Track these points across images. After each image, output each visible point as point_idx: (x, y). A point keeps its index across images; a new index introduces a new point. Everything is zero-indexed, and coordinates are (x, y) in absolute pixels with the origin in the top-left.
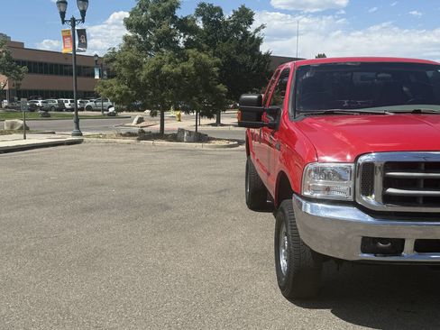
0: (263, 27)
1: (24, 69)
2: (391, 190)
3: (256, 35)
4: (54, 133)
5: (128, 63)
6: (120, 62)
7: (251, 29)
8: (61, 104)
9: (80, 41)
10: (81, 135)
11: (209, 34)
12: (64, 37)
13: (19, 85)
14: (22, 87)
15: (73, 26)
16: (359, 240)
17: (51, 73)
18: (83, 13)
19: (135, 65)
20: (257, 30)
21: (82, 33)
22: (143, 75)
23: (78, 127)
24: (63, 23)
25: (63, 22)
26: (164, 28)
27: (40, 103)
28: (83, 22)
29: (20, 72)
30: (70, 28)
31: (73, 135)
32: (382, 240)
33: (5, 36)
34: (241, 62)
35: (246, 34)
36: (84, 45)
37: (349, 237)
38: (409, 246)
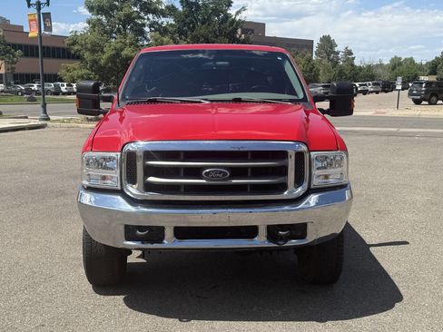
0: (244, 9)
1: (19, 52)
2: (152, 179)
3: (238, 18)
4: (27, 118)
5: (89, 46)
6: (82, 46)
7: (232, 11)
8: (58, 88)
9: (45, 25)
10: (48, 119)
11: (187, 17)
12: (30, 21)
13: (13, 69)
14: (17, 71)
15: (39, 9)
16: (122, 228)
17: (54, 57)
19: (96, 48)
20: (238, 13)
21: (47, 16)
22: (103, 59)
23: (45, 112)
24: (29, 7)
25: (29, 5)
26: (126, 10)
27: (35, 87)
28: (48, 5)
29: (14, 56)
30: (36, 11)
31: (40, 119)
32: (141, 228)
33: (5, 19)
35: (227, 16)
36: (49, 29)
37: (114, 224)
38: (169, 233)
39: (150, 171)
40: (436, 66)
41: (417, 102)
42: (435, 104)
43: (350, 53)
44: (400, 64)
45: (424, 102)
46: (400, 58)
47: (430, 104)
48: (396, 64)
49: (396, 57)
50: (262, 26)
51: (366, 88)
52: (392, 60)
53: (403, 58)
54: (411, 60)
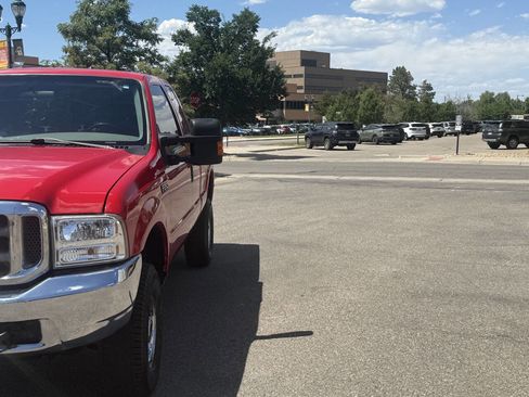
0: (273, 34)
3: (267, 45)
7: (259, 37)
9: (15, 53)
11: (202, 44)
15: (9, 35)
18: (19, 20)
20: (267, 39)
26: (106, 35)
28: (20, 30)
30: (5, 38)
34: (241, 78)
35: (253, 43)
36: (21, 59)
41: (494, 146)
42: (515, 148)
43: (429, 87)
44: (492, 100)
45: (502, 146)
46: (493, 94)
47: (509, 148)
48: (488, 100)
49: (487, 92)
50: (326, 56)
51: (442, 129)
52: (483, 96)
53: (496, 94)
54: (506, 96)
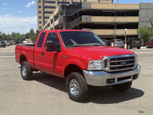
2: (112, 66)
16: (106, 80)
38: (116, 80)
39: (111, 64)
40: (28, 36)
44: (15, 35)
48: (14, 35)
49: (13, 32)
51: (12, 43)
53: (16, 33)
